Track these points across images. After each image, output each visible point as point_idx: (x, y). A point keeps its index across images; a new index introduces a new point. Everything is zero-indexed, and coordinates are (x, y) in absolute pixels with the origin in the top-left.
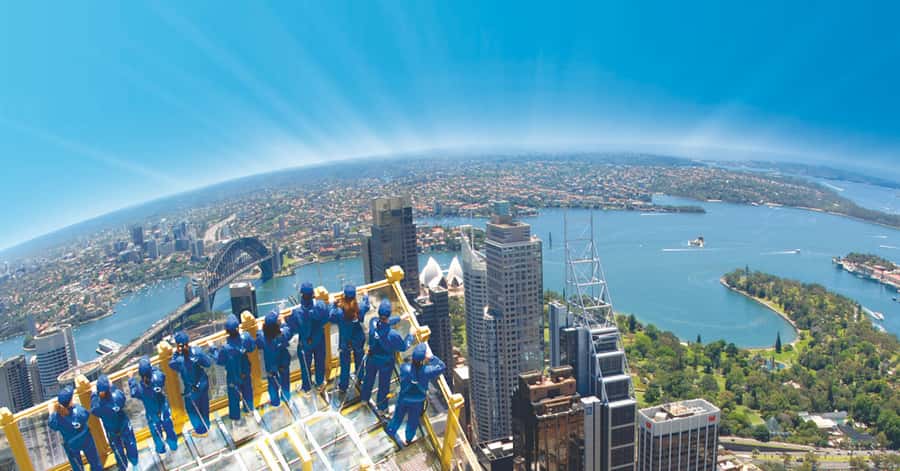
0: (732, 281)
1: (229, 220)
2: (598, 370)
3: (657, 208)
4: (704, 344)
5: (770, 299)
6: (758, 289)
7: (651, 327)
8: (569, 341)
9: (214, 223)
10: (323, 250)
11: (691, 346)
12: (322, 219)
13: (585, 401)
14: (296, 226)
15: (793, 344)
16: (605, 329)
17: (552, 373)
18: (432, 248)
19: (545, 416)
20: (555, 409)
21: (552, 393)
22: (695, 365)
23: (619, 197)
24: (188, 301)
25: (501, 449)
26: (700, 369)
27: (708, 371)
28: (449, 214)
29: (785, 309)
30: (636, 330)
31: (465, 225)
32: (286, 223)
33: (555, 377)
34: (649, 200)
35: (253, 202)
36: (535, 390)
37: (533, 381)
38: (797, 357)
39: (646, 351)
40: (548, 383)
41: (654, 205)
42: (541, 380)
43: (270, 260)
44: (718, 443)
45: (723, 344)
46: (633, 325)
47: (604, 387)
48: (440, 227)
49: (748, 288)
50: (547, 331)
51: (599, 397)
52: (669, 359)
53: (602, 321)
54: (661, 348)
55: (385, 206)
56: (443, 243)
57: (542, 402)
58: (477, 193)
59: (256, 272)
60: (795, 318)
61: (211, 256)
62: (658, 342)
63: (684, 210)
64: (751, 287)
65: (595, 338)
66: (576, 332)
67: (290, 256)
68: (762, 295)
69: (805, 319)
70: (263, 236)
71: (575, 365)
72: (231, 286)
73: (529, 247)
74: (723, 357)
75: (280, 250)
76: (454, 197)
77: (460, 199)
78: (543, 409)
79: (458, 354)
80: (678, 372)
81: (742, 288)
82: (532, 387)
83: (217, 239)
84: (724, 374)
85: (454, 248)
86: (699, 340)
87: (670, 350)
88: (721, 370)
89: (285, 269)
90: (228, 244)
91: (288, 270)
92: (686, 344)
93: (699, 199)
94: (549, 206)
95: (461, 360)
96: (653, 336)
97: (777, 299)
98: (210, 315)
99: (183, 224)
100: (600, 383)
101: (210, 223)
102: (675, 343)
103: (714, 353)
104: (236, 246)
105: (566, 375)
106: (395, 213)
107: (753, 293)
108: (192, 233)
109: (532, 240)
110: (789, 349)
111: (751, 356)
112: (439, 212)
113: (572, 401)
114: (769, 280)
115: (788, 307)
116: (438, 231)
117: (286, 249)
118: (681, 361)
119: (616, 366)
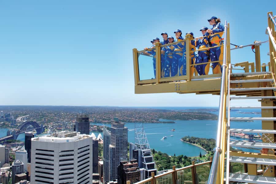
0: (184, 140)
1: (27, 116)
2: (145, 160)
3: (161, 122)
4: (176, 156)
5: (197, 143)
6: (193, 141)
7: (160, 152)
8: (135, 154)
9: (21, 116)
10: (58, 128)
11: (172, 157)
12: (59, 120)
13: (141, 169)
14: (49, 121)
15: (206, 155)
16: (147, 150)
17: (131, 161)
18: (93, 131)
19: (128, 173)
20: (131, 171)
21: (130, 166)
22: (174, 162)
23: (149, 120)
24: (8, 135)
25: (113, 183)
26: (176, 163)
27: (178, 163)
28: (99, 122)
29: (202, 146)
32: (47, 120)
33: (132, 162)
34: (158, 120)
35: (35, 113)
36: (125, 166)
37: (125, 163)
38: (207, 158)
39: (158, 158)
40: (130, 164)
41: (160, 122)
42: (127, 163)
43: (40, 128)
44: (184, 182)
45: (183, 156)
46: (154, 152)
47: (146, 166)
48: (96, 126)
49: (189, 141)
51: (145, 168)
52: (166, 160)
53: (146, 148)
54: (163, 158)
55: (81, 117)
56: (96, 130)
57: (127, 169)
58: (107, 118)
59: (35, 131)
60: (205, 148)
61: (19, 125)
62: (162, 156)
63: (168, 123)
65: (144, 152)
66: (138, 151)
67: (47, 128)
68: (194, 143)
69: (209, 148)
70: (38, 122)
71: (138, 159)
72: (26, 133)
73: (124, 129)
74: (183, 159)
75: (44, 126)
76: (100, 118)
77: (102, 119)
78: (127, 171)
79: (100, 158)
80: (169, 164)
81: (187, 141)
82: (124, 165)
83: (21, 120)
84: (183, 164)
85: (100, 131)
86: (175, 155)
87: (166, 158)
88: (182, 163)
89: (45, 132)
90: (26, 122)
91: (46, 132)
92: (171, 157)
93: (173, 120)
94: (129, 122)
95: (100, 160)
96: (160, 154)
97: (199, 144)
98: (16, 141)
100: (145, 165)
101: (19, 116)
102: (167, 156)
103: (180, 158)
104: (28, 123)
105: (135, 162)
106: (83, 119)
107: (191, 142)
108: (13, 117)
109: (125, 127)
110: (204, 156)
111: (192, 159)
112: (96, 122)
113: (137, 169)
114: (196, 139)
115: (202, 145)
116: (95, 127)
117: (46, 127)
118: (169, 161)
119: (150, 160)
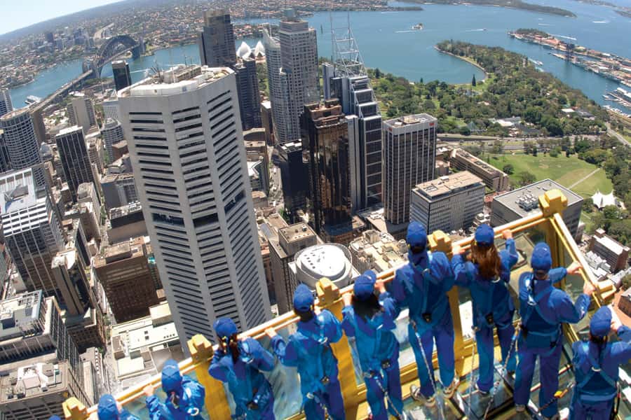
0: (442, 48)
1: (110, 26)
2: (356, 100)
3: (392, 9)
4: (425, 83)
5: (467, 56)
6: (460, 51)
7: (390, 75)
8: (336, 85)
9: (100, 29)
10: (172, 40)
11: (416, 84)
12: (171, 23)
13: (349, 117)
14: (154, 28)
15: (483, 81)
16: (359, 77)
17: (326, 103)
18: (244, 37)
19: (322, 127)
20: (328, 123)
21: (326, 114)
22: (419, 95)
23: (366, 4)
24: (84, 72)
25: (294, 146)
26: (423, 97)
27: (428, 98)
28: (254, 17)
29: (478, 62)
30: (380, 77)
31: (265, 23)
32: (147, 27)
33: (328, 105)
34: (386, 4)
35: (125, 16)
36: (315, 113)
37: (313, 107)
38: (486, 88)
39: (387, 88)
40: (324, 108)
41: (389, 7)
42: (318, 107)
43: (137, 48)
44: (437, 138)
45: (437, 82)
46: (378, 74)
47: (360, 109)
48: (249, 25)
49: (453, 51)
50: (321, 80)
51: (357, 114)
52: (403, 92)
53: (357, 73)
54: (397, 86)
55: (212, 14)
56: (251, 34)
57: (320, 119)
58: (273, 5)
59: (129, 54)
60: (485, 66)
61: (99, 47)
62: (395, 83)
63: (409, 9)
64: (455, 50)
65: (353, 83)
66: (340, 80)
67: (150, 45)
68: (462, 54)
69: (491, 67)
70: (132, 34)
71: (341, 98)
72: (113, 63)
73: (308, 34)
74: (438, 90)
75: (144, 41)
76: (258, 8)
77: (261, 9)
78: (320, 123)
79: (264, 95)
80: (409, 99)
81: (449, 51)
82: (313, 111)
83: (102, 37)
84: (439, 99)
85: (257, 35)
86: (422, 81)
87: (403, 87)
88: (437, 97)
89: (147, 52)
90: (110, 39)
91: (150, 52)
92: (413, 84)
93: (418, 3)
94: (321, 10)
95: (265, 98)
96: (391, 80)
97: (472, 56)
98: (100, 80)
99: (80, 29)
100: (357, 108)
101: (97, 28)
102: (405, 83)
103: (432, 88)
104: (114, 41)
105: (335, 104)
106: (218, 18)
107: (456, 53)
108: (86, 34)
109: (310, 30)
110: (481, 83)
111: (456, 89)
112: (247, 17)
113: (339, 118)
114: (466, 46)
115: (479, 60)
116: (248, 27)
117: (148, 41)
118: (410, 93)
119: (367, 97)
